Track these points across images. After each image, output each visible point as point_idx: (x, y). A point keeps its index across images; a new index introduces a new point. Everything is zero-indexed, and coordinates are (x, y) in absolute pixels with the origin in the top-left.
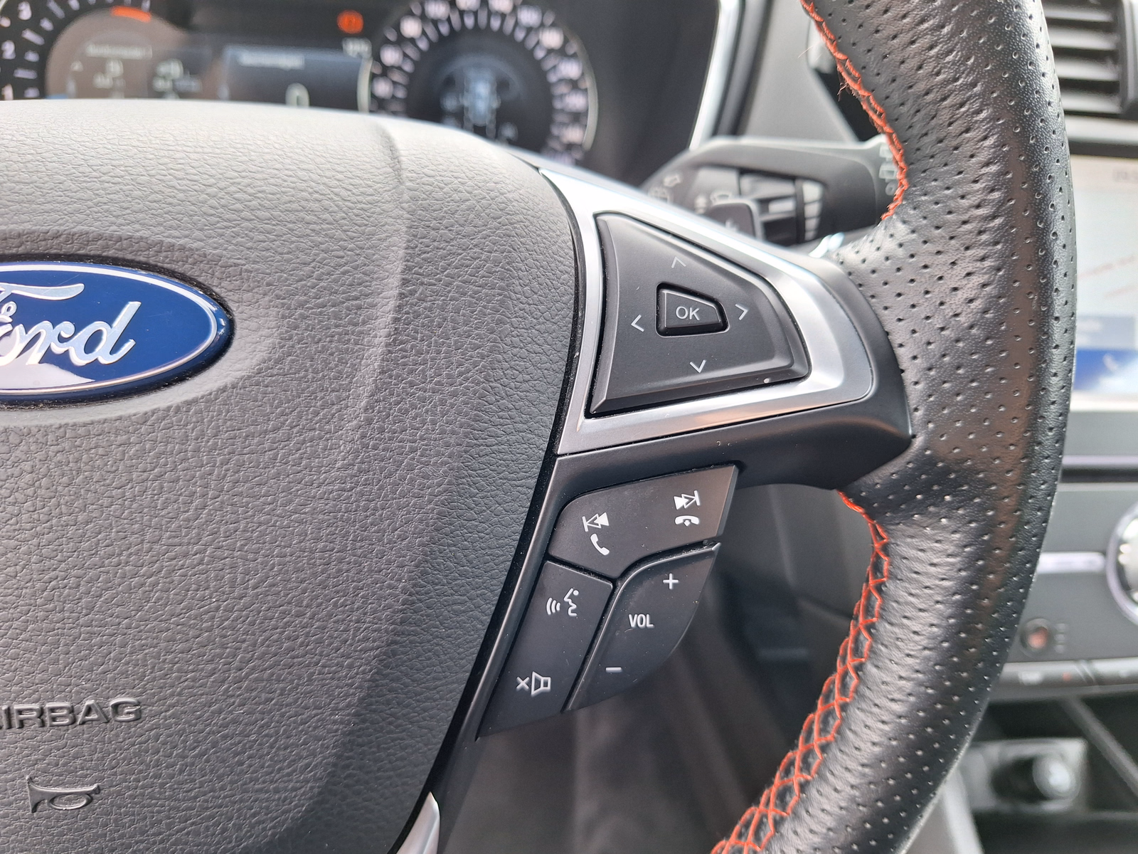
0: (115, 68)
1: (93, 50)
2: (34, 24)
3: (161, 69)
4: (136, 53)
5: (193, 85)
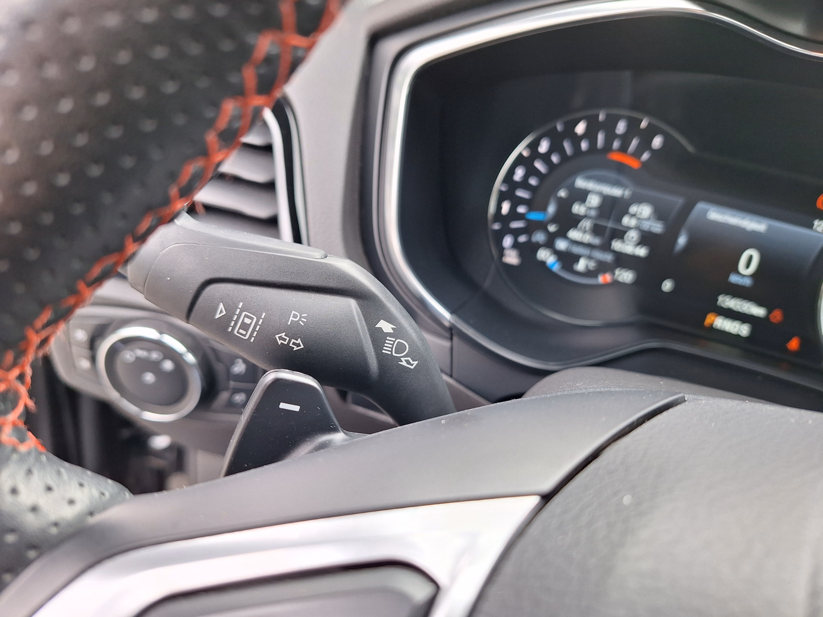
0: (594, 201)
1: (580, 183)
2: (546, 158)
3: (633, 209)
4: (616, 192)
5: (657, 228)
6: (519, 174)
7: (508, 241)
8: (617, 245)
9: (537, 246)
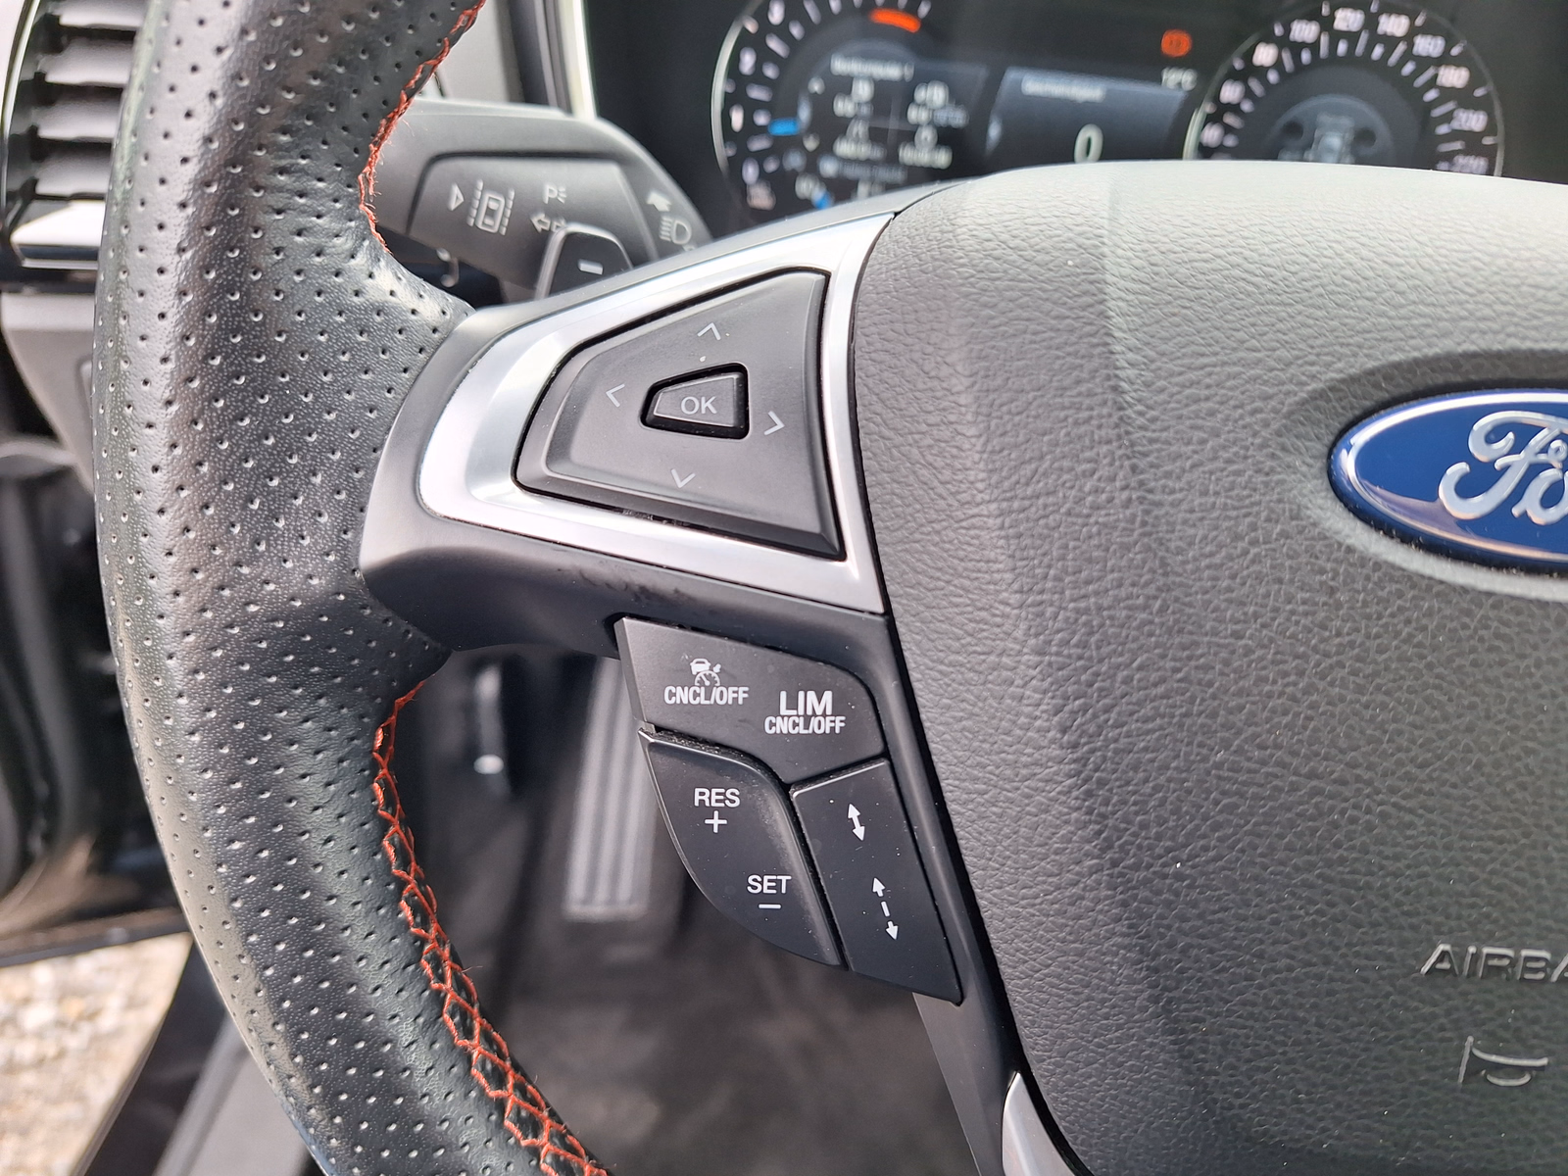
0: (863, 91)
1: (840, 65)
3: (921, 94)
4: (892, 72)
5: (958, 118)
6: (748, 61)
7: (750, 172)
8: (907, 155)
9: (794, 175)
